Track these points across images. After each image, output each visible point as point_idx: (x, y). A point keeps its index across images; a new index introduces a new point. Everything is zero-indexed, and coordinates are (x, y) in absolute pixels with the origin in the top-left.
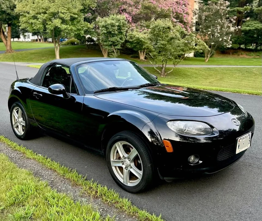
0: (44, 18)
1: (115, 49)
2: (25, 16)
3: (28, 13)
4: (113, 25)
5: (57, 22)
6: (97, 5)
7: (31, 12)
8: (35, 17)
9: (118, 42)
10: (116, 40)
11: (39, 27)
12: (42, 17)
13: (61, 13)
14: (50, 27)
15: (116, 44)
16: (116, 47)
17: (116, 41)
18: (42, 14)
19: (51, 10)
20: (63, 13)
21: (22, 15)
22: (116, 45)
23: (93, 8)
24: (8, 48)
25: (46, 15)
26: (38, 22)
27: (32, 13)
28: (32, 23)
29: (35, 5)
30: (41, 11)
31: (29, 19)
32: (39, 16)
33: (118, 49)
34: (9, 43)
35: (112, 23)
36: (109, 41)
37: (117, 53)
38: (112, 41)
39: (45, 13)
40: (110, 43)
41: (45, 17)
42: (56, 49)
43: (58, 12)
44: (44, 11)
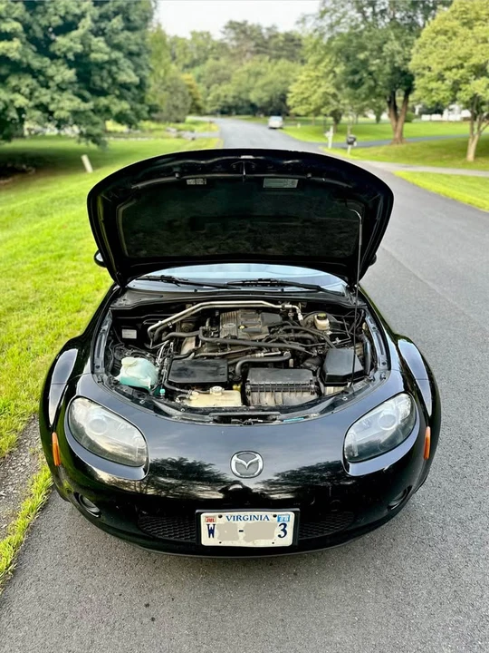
0: (457, 78)
2: (423, 76)
3: (430, 69)
5: (479, 86)
7: (434, 66)
8: (441, 78)
11: (442, 96)
12: (452, 76)
18: (455, 70)
19: (474, 61)
21: (418, 74)
24: (397, 135)
25: (462, 71)
26: (443, 87)
27: (437, 68)
28: (431, 90)
29: (447, 51)
30: (453, 63)
31: (429, 82)
32: (447, 74)
34: (399, 127)
39: (462, 66)
41: (459, 75)
42: (470, 140)
43: (487, 64)
44: (460, 62)
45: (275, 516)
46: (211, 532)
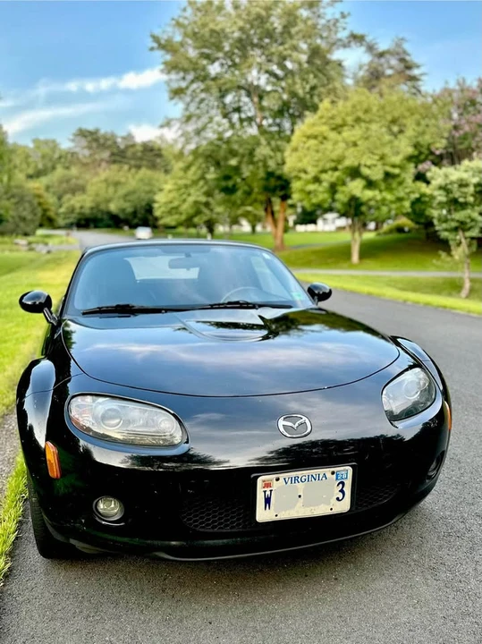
0: (333, 179)
1: (466, 238)
2: (300, 178)
3: (305, 172)
4: (463, 184)
5: (355, 187)
6: (449, 143)
7: (309, 169)
8: (317, 180)
9: (473, 220)
10: (470, 217)
11: (321, 198)
12: (328, 178)
13: (365, 166)
14: (342, 197)
15: (469, 226)
16: (469, 234)
17: (468, 220)
18: (330, 173)
19: (348, 163)
20: (369, 167)
21: (294, 177)
22: (469, 229)
23: (437, 149)
24: (279, 242)
25: (337, 173)
26: (321, 189)
27: (312, 172)
28: (309, 193)
29: (320, 154)
30: (329, 165)
31: (306, 184)
32: (324, 176)
33: (472, 238)
34: (279, 234)
35: (462, 180)
36: (453, 220)
37: (470, 246)
38: (458, 221)
39: (335, 169)
40: (454, 224)
41: (335, 177)
42: (353, 243)
43: (359, 165)
44: (333, 165)
45: (333, 473)
46: (268, 501)
